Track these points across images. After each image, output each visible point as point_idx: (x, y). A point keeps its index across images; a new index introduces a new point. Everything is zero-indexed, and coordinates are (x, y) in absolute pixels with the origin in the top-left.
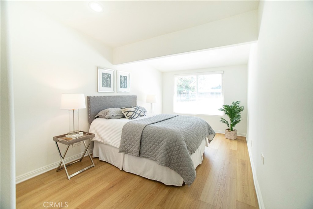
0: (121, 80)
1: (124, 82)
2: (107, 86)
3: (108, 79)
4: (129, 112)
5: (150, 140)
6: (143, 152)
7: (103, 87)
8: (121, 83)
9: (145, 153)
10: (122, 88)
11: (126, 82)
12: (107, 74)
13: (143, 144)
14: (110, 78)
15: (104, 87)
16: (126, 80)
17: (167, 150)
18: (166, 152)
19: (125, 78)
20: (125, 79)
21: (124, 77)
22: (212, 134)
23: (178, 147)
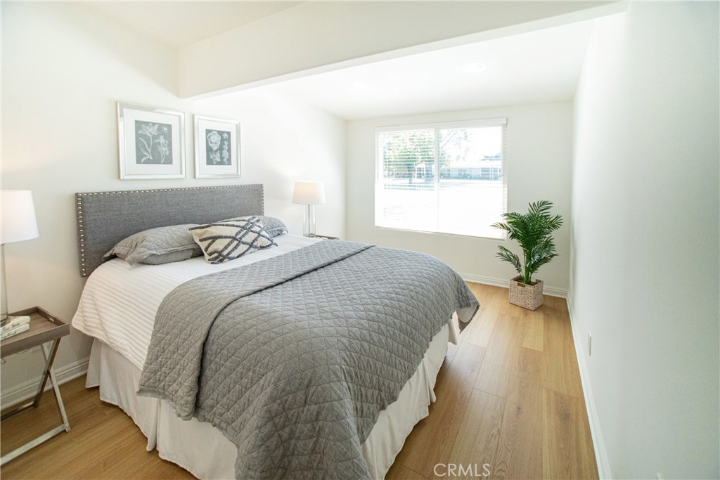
0: (207, 141)
1: (221, 149)
2: (156, 160)
3: (162, 140)
4: (214, 241)
5: (228, 364)
6: (207, 402)
7: (138, 162)
8: (209, 150)
9: (213, 407)
10: (212, 164)
11: (226, 147)
12: (154, 124)
13: (208, 373)
14: (168, 136)
15: (144, 163)
16: (226, 143)
17: (271, 418)
18: (270, 425)
19: (225, 137)
20: (223, 140)
21: (221, 133)
22: (468, 305)
23: (314, 408)
